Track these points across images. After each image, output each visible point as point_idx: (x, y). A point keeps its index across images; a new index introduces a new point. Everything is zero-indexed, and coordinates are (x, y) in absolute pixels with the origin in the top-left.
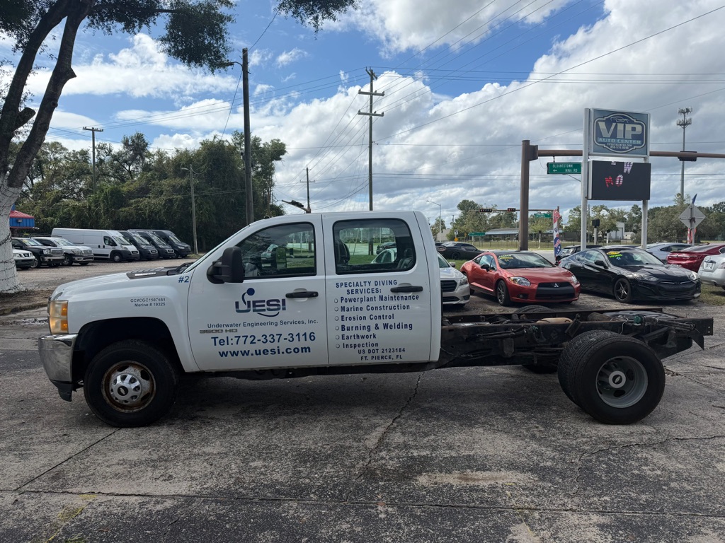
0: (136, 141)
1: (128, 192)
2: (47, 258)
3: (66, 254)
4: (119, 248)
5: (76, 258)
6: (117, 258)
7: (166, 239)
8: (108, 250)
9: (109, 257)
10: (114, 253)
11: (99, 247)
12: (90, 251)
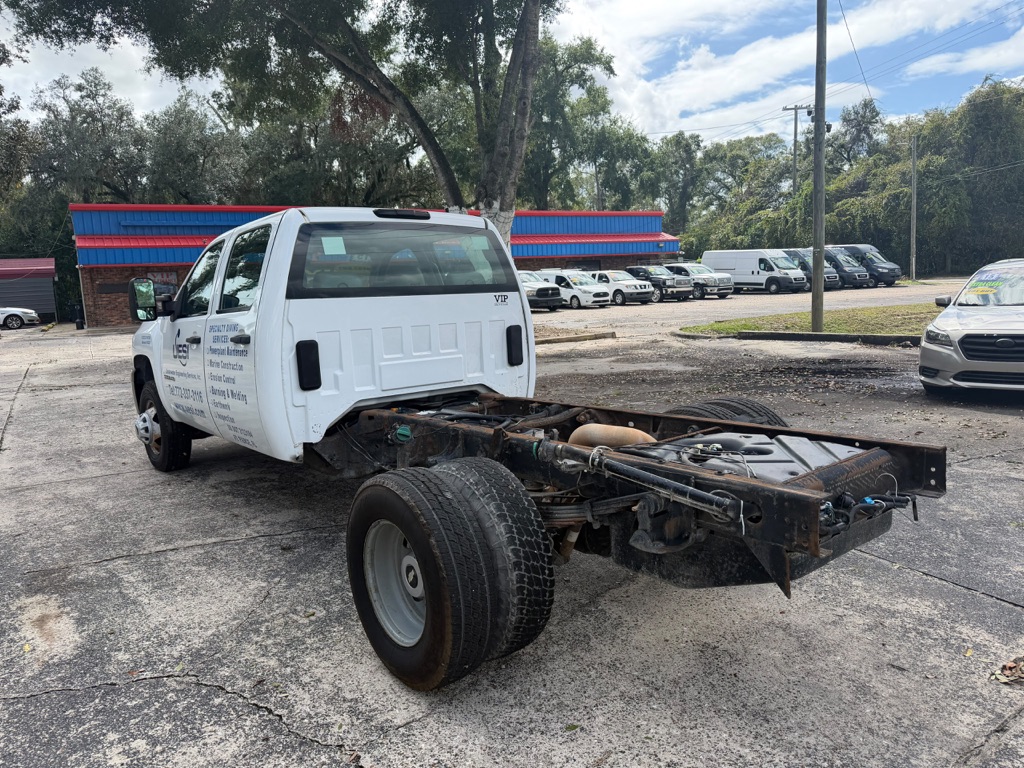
0: (861, 112)
1: (836, 191)
2: (670, 290)
3: (697, 285)
4: (776, 273)
5: (709, 290)
6: (773, 288)
7: (861, 258)
8: (763, 277)
9: (764, 287)
10: (771, 281)
11: (753, 273)
12: (729, 279)
